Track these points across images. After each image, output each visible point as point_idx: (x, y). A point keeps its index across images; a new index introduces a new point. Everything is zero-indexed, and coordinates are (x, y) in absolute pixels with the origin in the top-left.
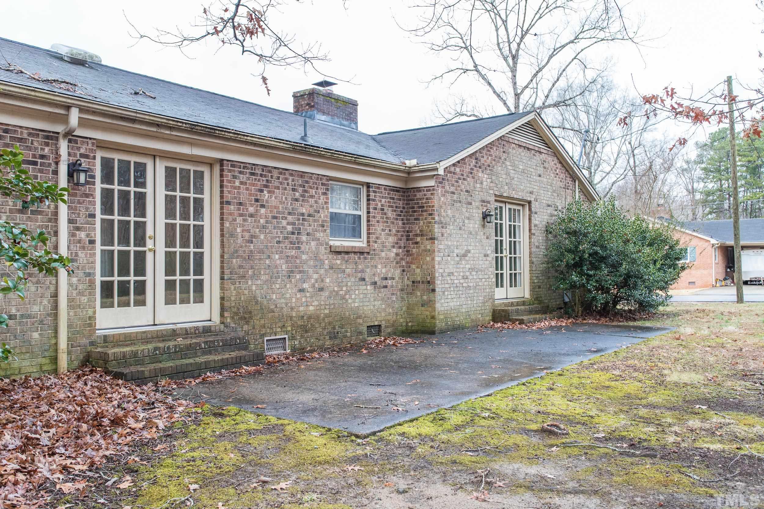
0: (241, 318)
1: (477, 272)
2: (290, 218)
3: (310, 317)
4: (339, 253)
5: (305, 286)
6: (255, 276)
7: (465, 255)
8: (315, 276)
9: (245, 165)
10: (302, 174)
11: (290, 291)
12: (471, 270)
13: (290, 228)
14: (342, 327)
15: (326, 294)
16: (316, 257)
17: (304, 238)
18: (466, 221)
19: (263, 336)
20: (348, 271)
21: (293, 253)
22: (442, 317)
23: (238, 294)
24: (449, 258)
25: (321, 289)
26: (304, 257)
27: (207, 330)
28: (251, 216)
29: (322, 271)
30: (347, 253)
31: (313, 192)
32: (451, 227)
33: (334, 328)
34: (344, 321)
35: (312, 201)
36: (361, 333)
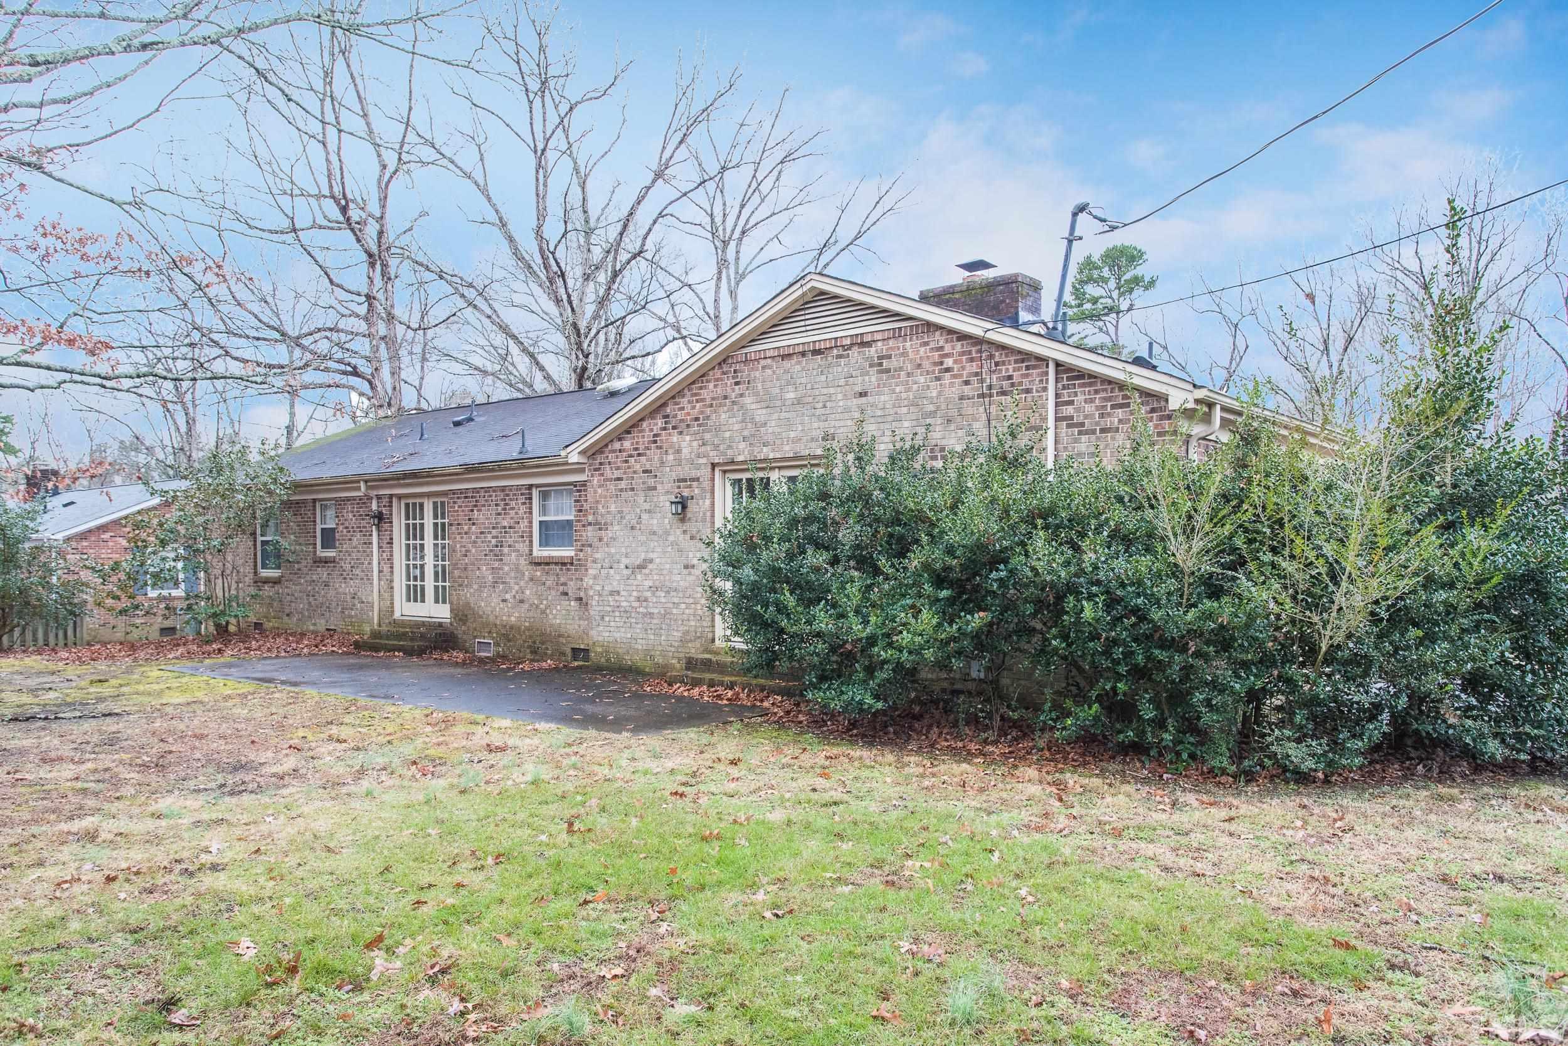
0: (460, 620)
1: (668, 592)
2: (494, 531)
3: (512, 628)
4: (539, 564)
5: (508, 596)
6: (469, 586)
7: (641, 567)
8: (517, 587)
9: (461, 491)
10: (503, 489)
11: (495, 600)
12: (654, 589)
13: (494, 541)
14: (543, 643)
15: (526, 606)
16: (517, 569)
17: (506, 550)
18: (645, 516)
19: (475, 637)
20: (548, 583)
21: (496, 564)
22: (599, 650)
23: (458, 599)
24: (612, 571)
25: (522, 601)
26: (506, 568)
27: (440, 625)
28: (466, 533)
29: (522, 583)
30: (548, 564)
31: (513, 504)
32: (616, 528)
33: (534, 642)
34: (545, 637)
35: (512, 512)
36: (564, 654)
